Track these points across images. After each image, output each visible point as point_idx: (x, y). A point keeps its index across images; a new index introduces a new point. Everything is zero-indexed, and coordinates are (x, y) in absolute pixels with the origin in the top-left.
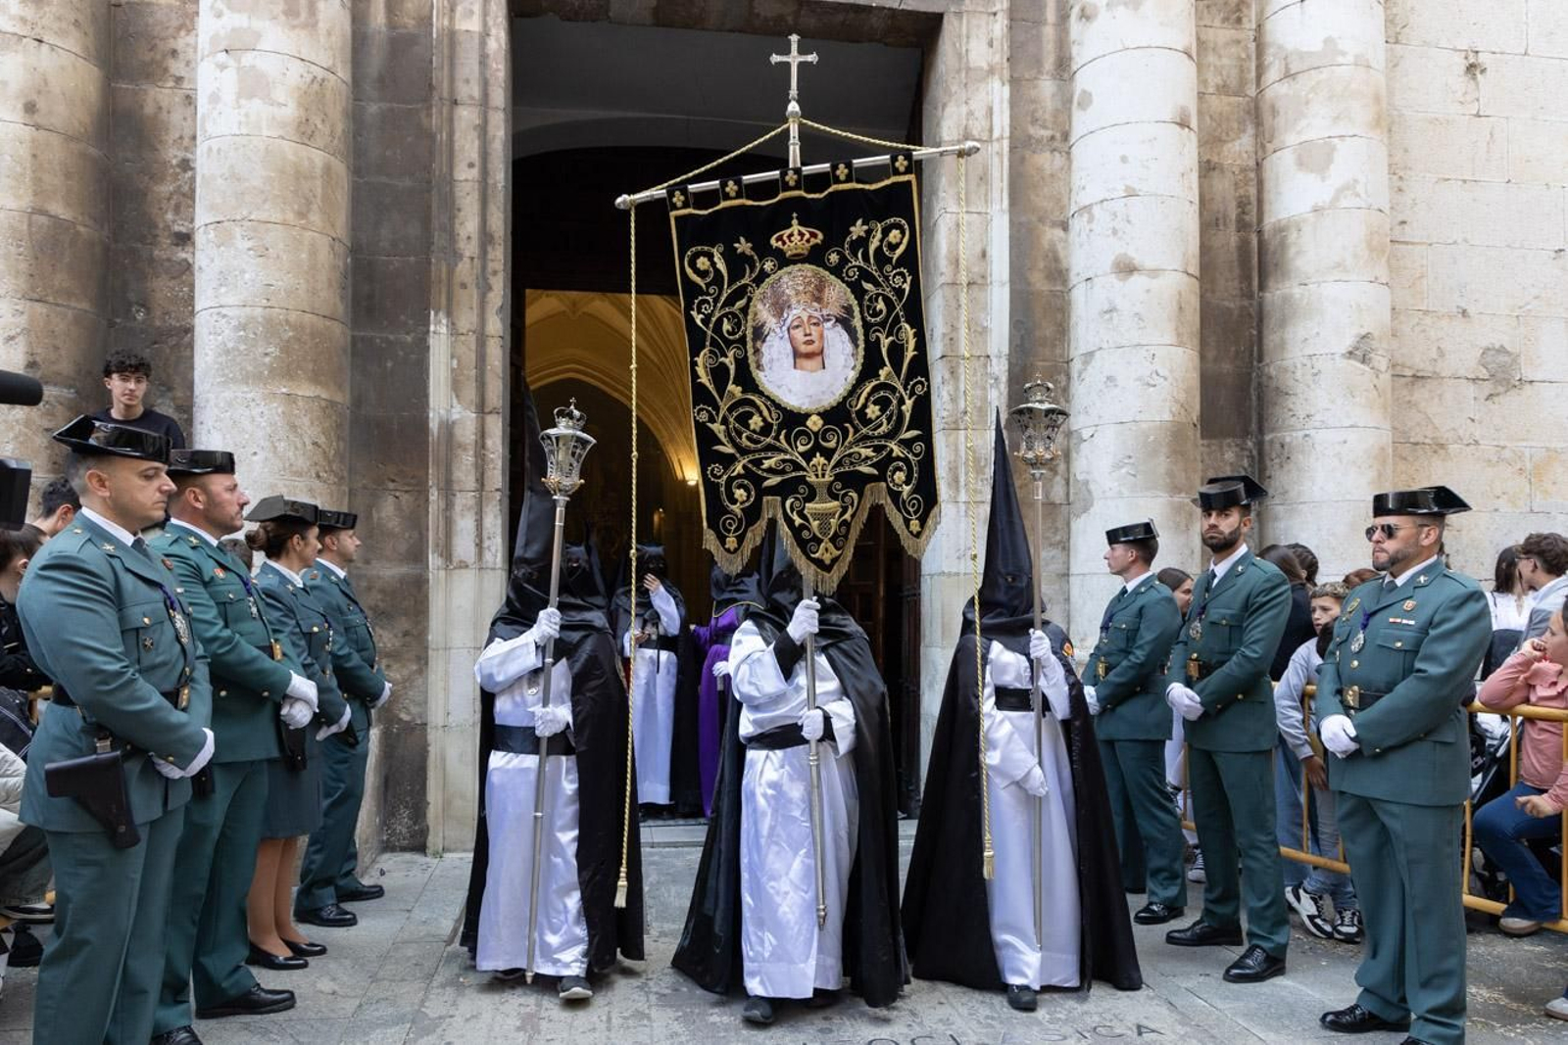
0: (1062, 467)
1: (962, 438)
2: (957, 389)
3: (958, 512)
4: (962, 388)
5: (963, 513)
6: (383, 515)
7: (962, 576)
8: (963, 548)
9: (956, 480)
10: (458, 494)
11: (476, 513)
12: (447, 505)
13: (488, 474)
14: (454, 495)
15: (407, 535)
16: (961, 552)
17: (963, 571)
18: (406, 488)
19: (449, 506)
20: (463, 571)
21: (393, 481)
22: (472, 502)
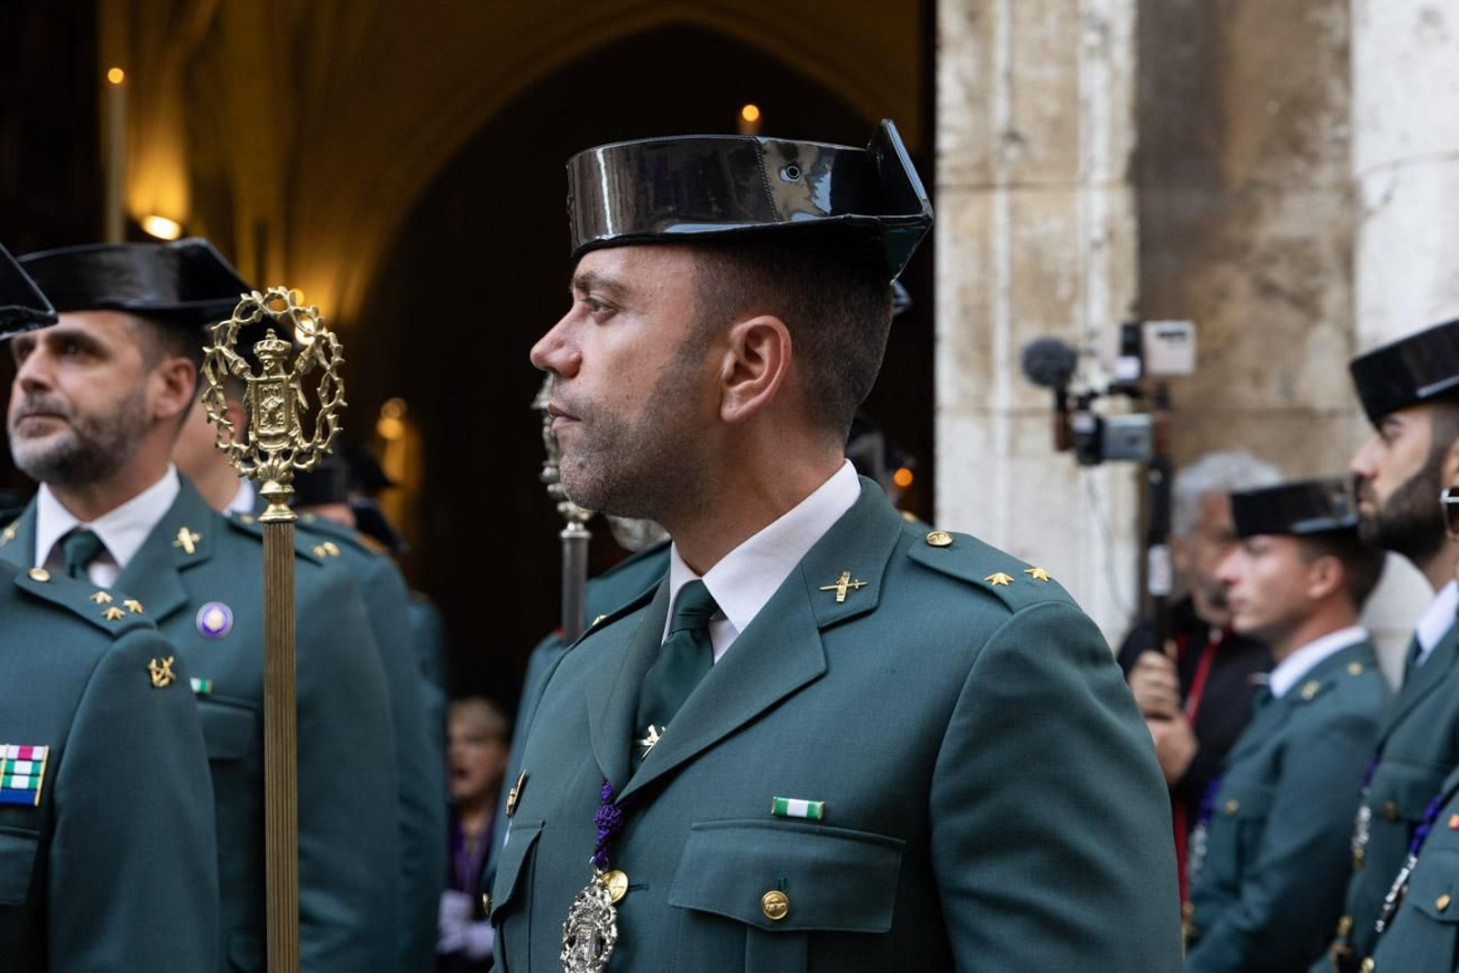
0: (1332, 299)
1: (1000, 217)
2: (986, 63)
3: (990, 441)
4: (1001, 57)
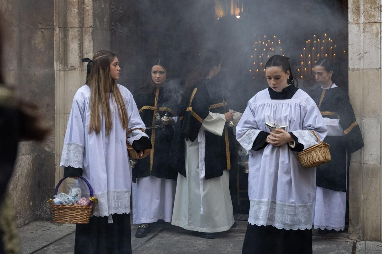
3: (359, 29)
5: (362, 30)
6: (36, 42)
7: (362, 71)
8: (362, 53)
9: (358, 10)
10: (70, 30)
11: (79, 40)
12: (64, 36)
13: (86, 18)
14: (68, 30)
15: (48, 52)
16: (361, 55)
17: (362, 68)
18: (47, 27)
19: (66, 36)
20: (73, 71)
21: (41, 24)
22: (77, 34)
